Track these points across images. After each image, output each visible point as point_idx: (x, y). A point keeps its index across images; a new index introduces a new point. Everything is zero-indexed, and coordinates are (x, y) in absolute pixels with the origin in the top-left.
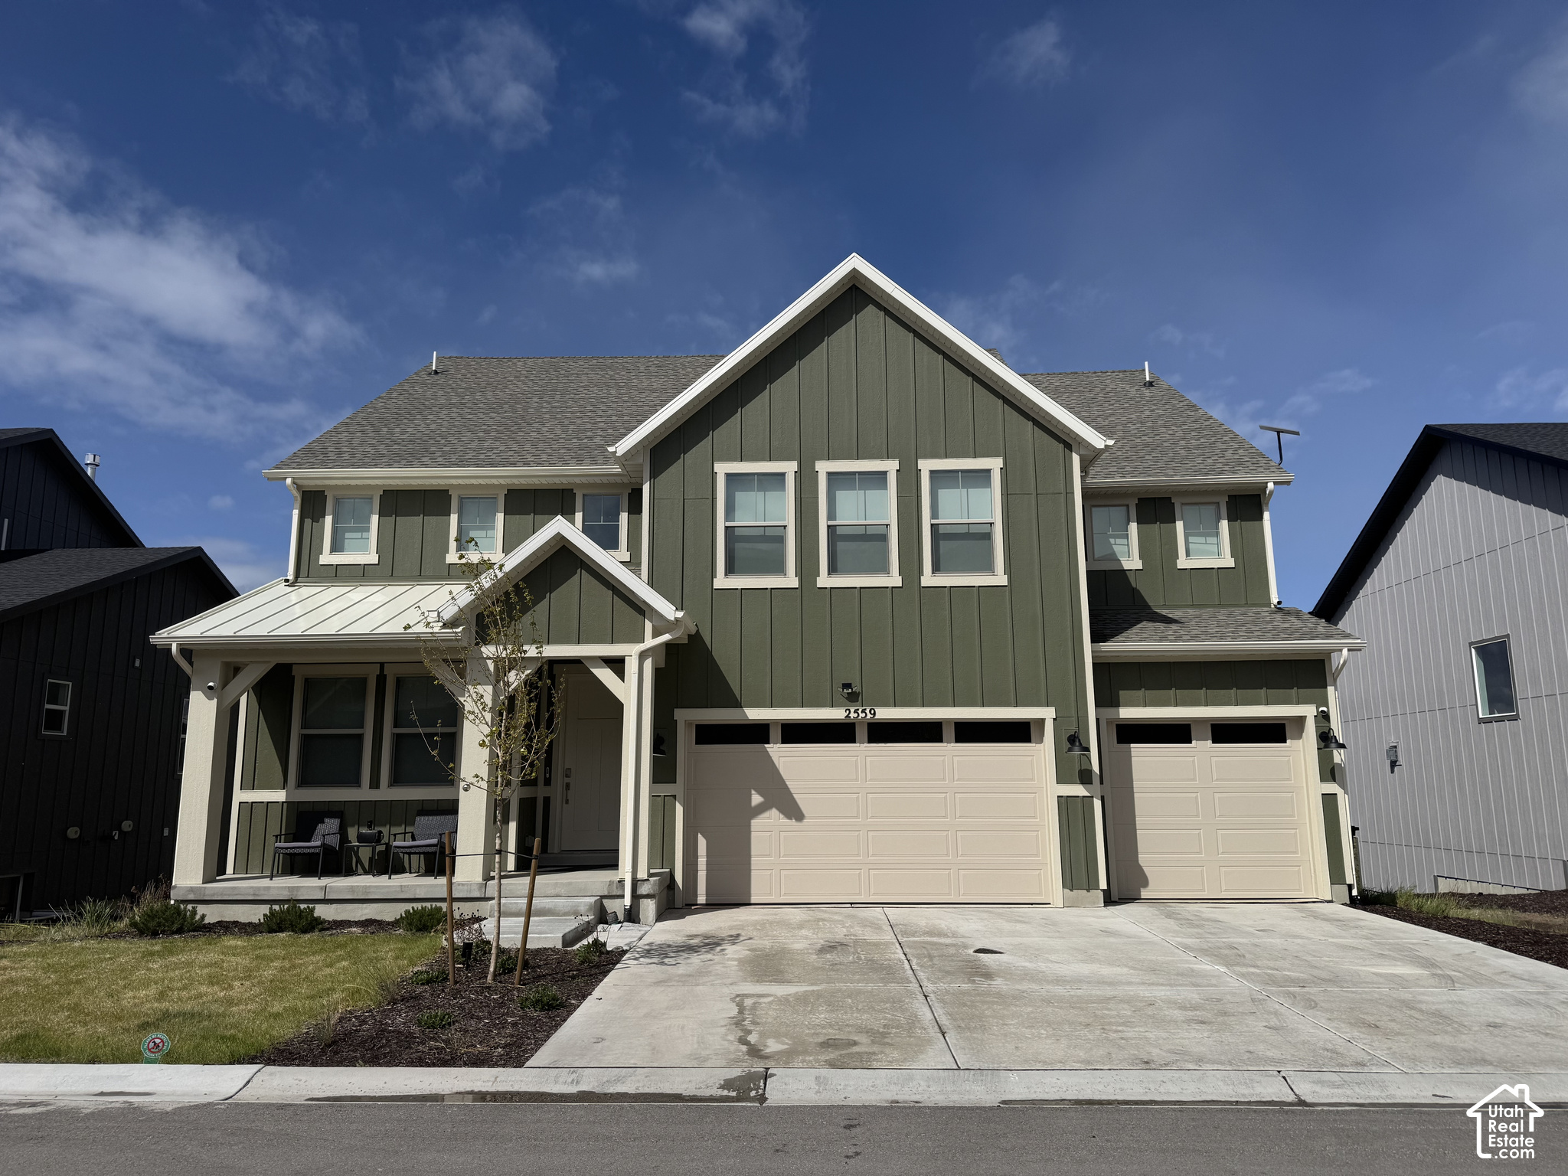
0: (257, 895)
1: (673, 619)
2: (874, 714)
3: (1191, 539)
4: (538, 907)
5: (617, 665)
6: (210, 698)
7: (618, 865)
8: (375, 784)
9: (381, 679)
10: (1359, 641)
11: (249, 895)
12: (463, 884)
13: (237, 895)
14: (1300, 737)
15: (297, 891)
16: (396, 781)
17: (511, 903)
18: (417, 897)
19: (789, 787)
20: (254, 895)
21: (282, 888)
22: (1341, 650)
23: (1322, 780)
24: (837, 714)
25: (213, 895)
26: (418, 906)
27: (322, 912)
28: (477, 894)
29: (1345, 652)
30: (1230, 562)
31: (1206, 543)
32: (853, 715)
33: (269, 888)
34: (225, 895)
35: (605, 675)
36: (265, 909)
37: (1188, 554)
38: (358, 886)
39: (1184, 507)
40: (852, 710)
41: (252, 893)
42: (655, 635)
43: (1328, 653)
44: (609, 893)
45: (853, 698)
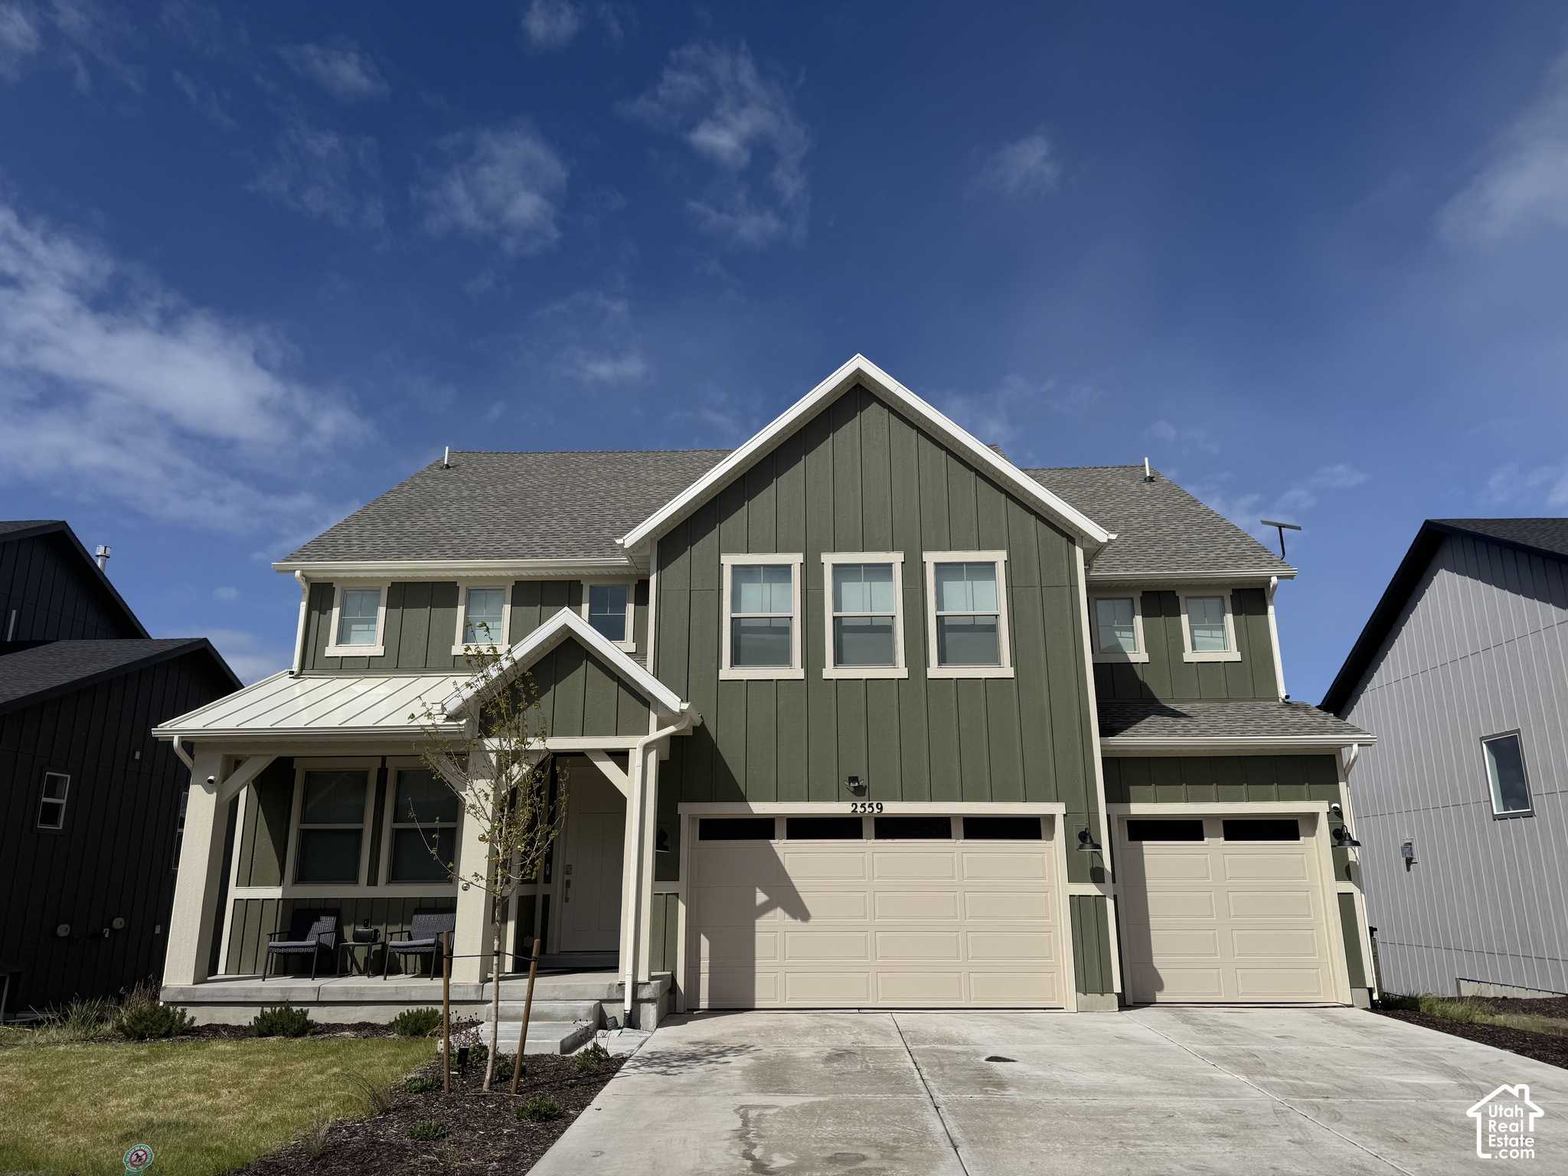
0: (249, 997)
1: (678, 711)
2: (881, 808)
3: (1197, 632)
4: (536, 1011)
5: (621, 757)
6: (210, 792)
7: (618, 968)
8: (373, 881)
9: (383, 772)
10: (1369, 736)
11: (240, 996)
12: (459, 986)
13: (227, 996)
14: (1313, 834)
15: (290, 993)
16: (394, 877)
17: (508, 1007)
18: (413, 999)
19: (795, 884)
20: (246, 996)
21: (275, 989)
22: (1351, 745)
23: (1337, 879)
24: (842, 808)
25: (203, 997)
26: (413, 1008)
27: (316, 1015)
28: (473, 997)
29: (1355, 747)
30: (1235, 656)
31: (1212, 637)
32: (859, 810)
33: (260, 990)
34: (217, 996)
35: (609, 769)
36: (256, 1012)
37: (1194, 648)
38: (352, 988)
39: (1188, 601)
40: (859, 805)
41: (243, 994)
42: (660, 727)
43: (1339, 748)
44: (608, 997)
45: (860, 792)
